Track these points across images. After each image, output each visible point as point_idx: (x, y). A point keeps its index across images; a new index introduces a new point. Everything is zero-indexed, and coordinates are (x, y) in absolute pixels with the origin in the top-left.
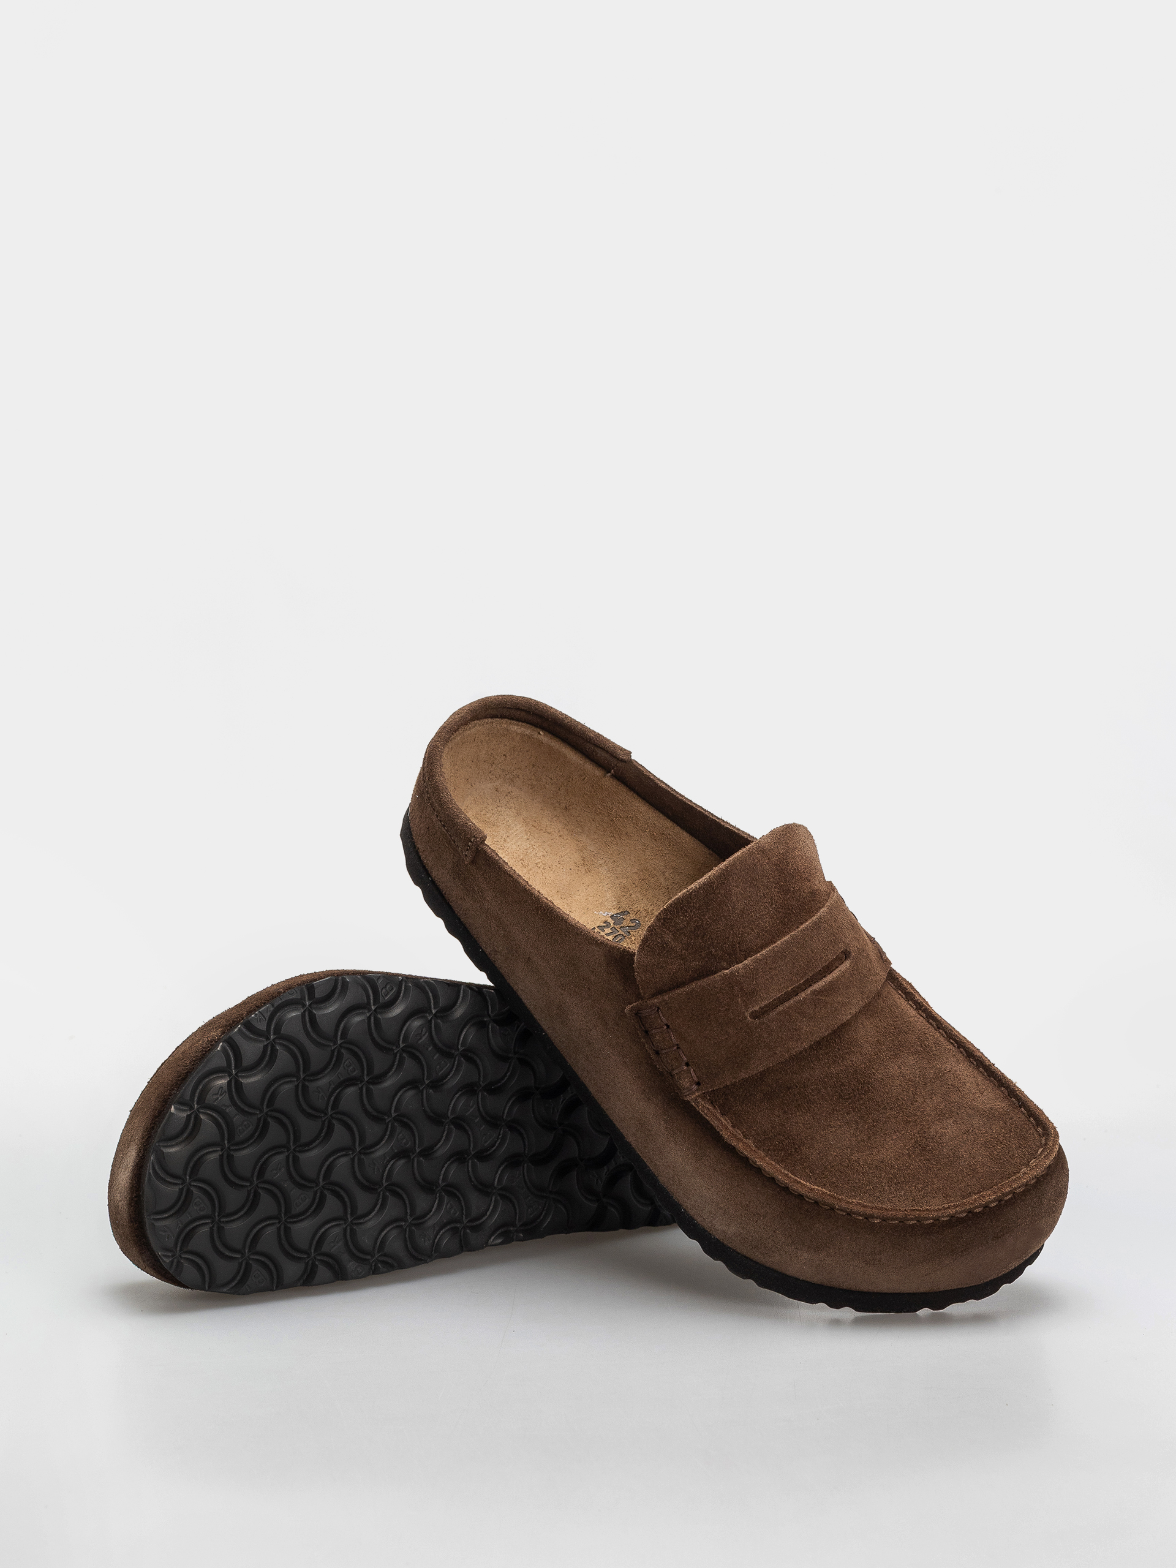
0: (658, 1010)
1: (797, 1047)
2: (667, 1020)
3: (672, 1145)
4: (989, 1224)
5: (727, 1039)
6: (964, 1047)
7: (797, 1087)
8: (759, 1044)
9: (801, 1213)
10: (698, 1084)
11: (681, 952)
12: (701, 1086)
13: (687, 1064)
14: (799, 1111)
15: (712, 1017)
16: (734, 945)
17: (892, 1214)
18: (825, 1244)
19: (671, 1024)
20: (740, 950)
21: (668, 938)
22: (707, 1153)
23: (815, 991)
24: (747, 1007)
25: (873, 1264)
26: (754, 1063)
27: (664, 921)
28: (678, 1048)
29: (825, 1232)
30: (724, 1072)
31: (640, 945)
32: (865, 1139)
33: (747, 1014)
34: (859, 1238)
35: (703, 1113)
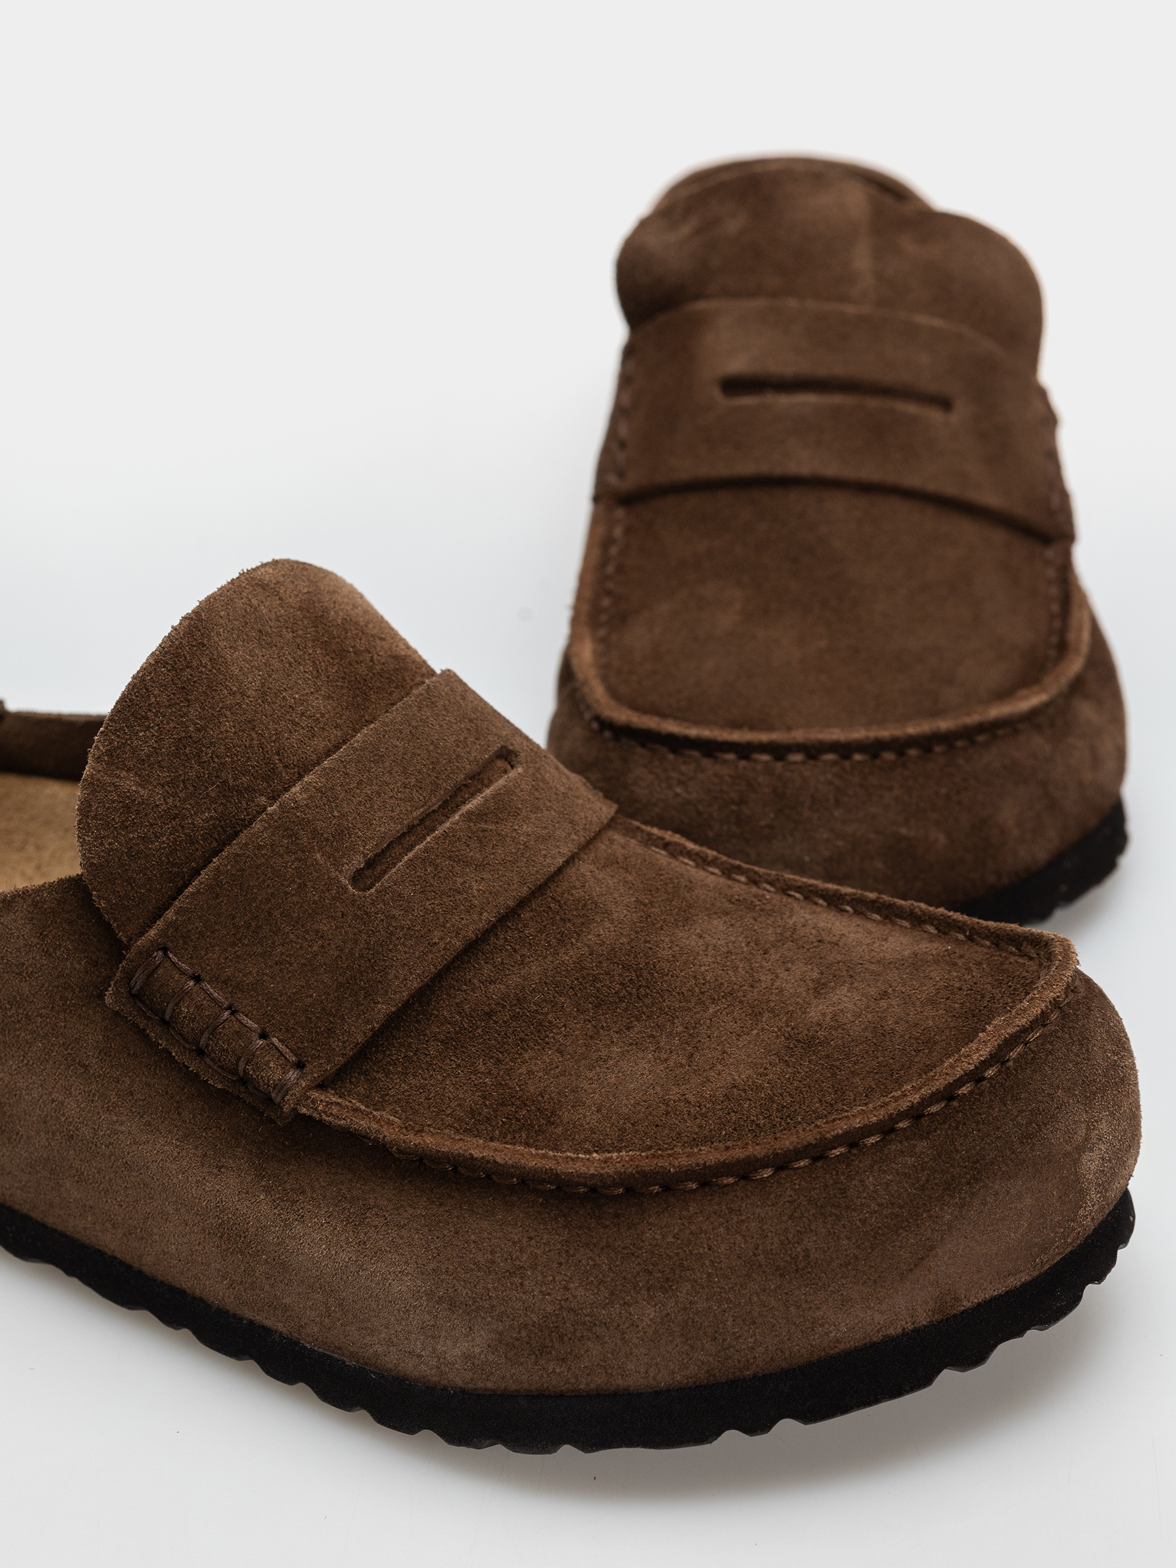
0: (166, 955)
1: (472, 925)
2: (191, 965)
3: (298, 1228)
4: (1000, 1111)
5: (322, 947)
6: (817, 892)
7: (504, 1007)
8: (392, 934)
9: (607, 1227)
10: (300, 1065)
11: (167, 803)
12: (307, 1070)
13: (263, 1036)
14: (526, 1051)
15: (277, 914)
16: (269, 759)
17: (791, 1143)
18: (681, 1265)
19: (203, 969)
20: (285, 767)
21: (129, 783)
22: (372, 1202)
23: (470, 813)
24: (337, 865)
25: (797, 1271)
26: (396, 977)
27: (111, 756)
28: (233, 1013)
29: (670, 1239)
30: (342, 1018)
31: (80, 822)
32: (684, 1062)
33: (345, 881)
34: (743, 1221)
35: (330, 1119)
